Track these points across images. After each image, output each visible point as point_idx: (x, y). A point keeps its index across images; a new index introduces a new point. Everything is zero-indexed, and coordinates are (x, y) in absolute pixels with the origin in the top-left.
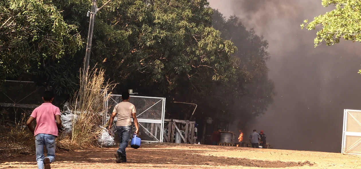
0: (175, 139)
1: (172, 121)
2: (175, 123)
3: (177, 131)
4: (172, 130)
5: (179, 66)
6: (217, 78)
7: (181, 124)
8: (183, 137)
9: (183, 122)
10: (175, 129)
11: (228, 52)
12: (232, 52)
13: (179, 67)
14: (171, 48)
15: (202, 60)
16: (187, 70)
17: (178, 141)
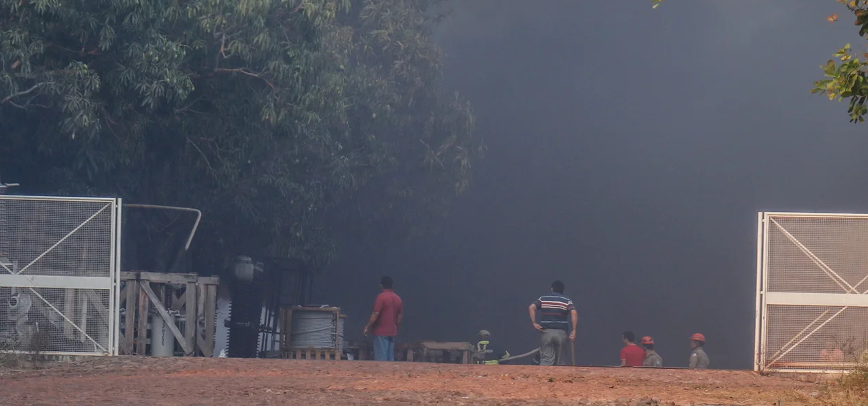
0: (151, 341)
1: (138, 279)
2: (148, 283)
3: (158, 314)
4: (141, 309)
5: (152, 78)
6: (278, 114)
7: (169, 287)
8: (179, 336)
9: (175, 279)
10: (151, 304)
11: (316, 14)
12: (328, 13)
13: (152, 83)
14: (121, 18)
15: (222, 49)
16: (180, 91)
17: (162, 348)
